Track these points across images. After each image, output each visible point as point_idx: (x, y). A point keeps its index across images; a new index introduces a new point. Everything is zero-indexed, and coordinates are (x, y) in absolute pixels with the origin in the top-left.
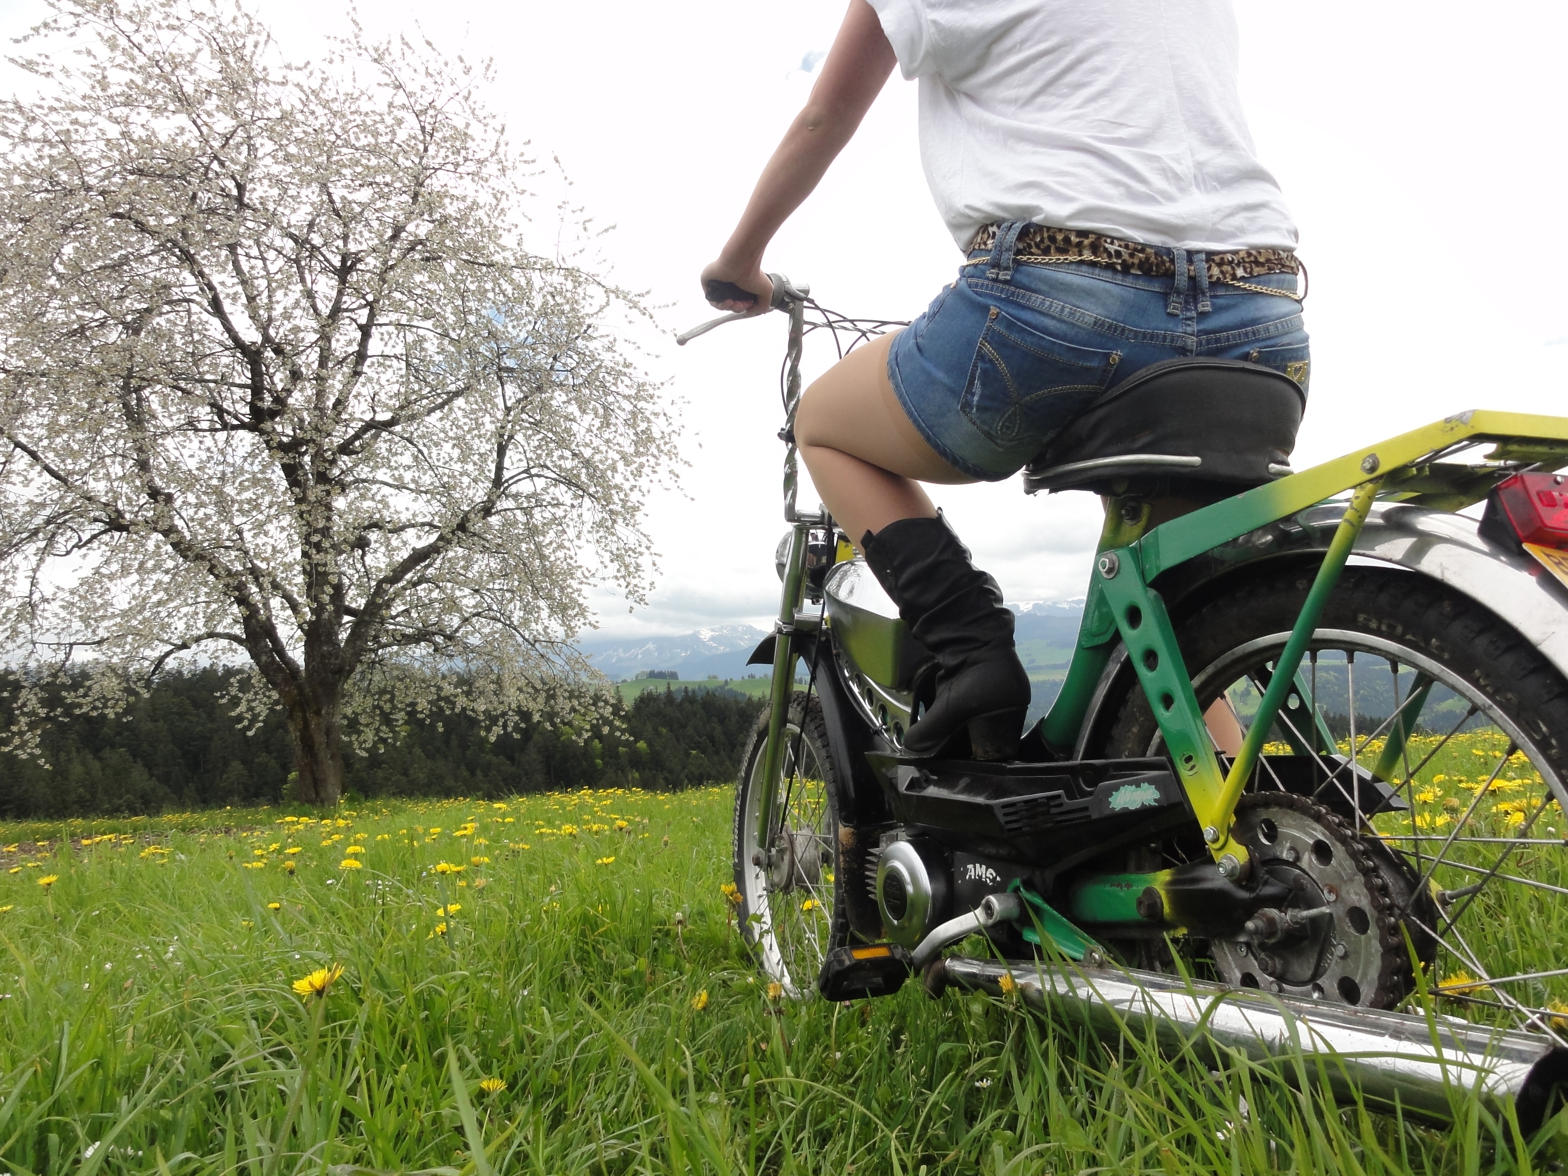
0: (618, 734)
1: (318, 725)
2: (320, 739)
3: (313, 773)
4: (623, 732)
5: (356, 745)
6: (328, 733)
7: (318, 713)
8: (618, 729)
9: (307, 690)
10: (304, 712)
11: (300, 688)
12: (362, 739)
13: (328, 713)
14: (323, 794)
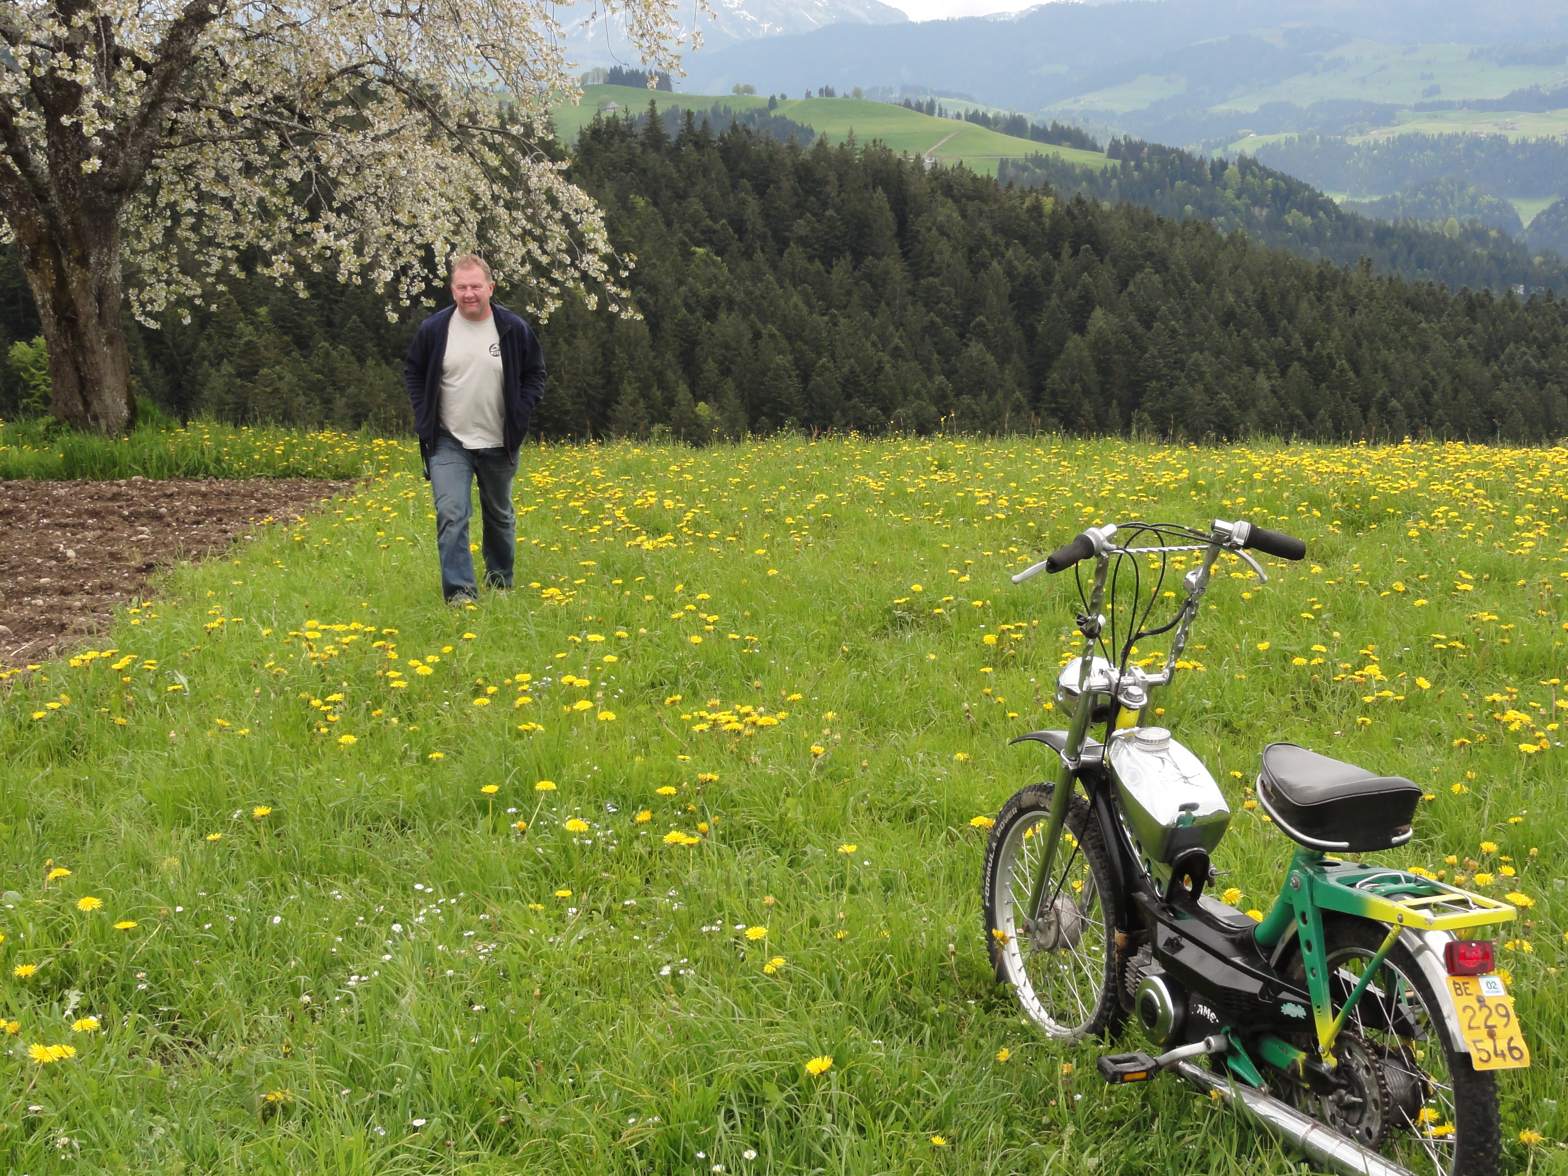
0: (614, 308)
1: (84, 282)
2: (88, 307)
3: (77, 369)
4: (623, 303)
5: (136, 309)
6: (101, 298)
7: (83, 261)
8: (616, 299)
9: (64, 220)
10: (57, 258)
11: (51, 215)
12: (145, 296)
13: (100, 263)
14: (96, 406)
